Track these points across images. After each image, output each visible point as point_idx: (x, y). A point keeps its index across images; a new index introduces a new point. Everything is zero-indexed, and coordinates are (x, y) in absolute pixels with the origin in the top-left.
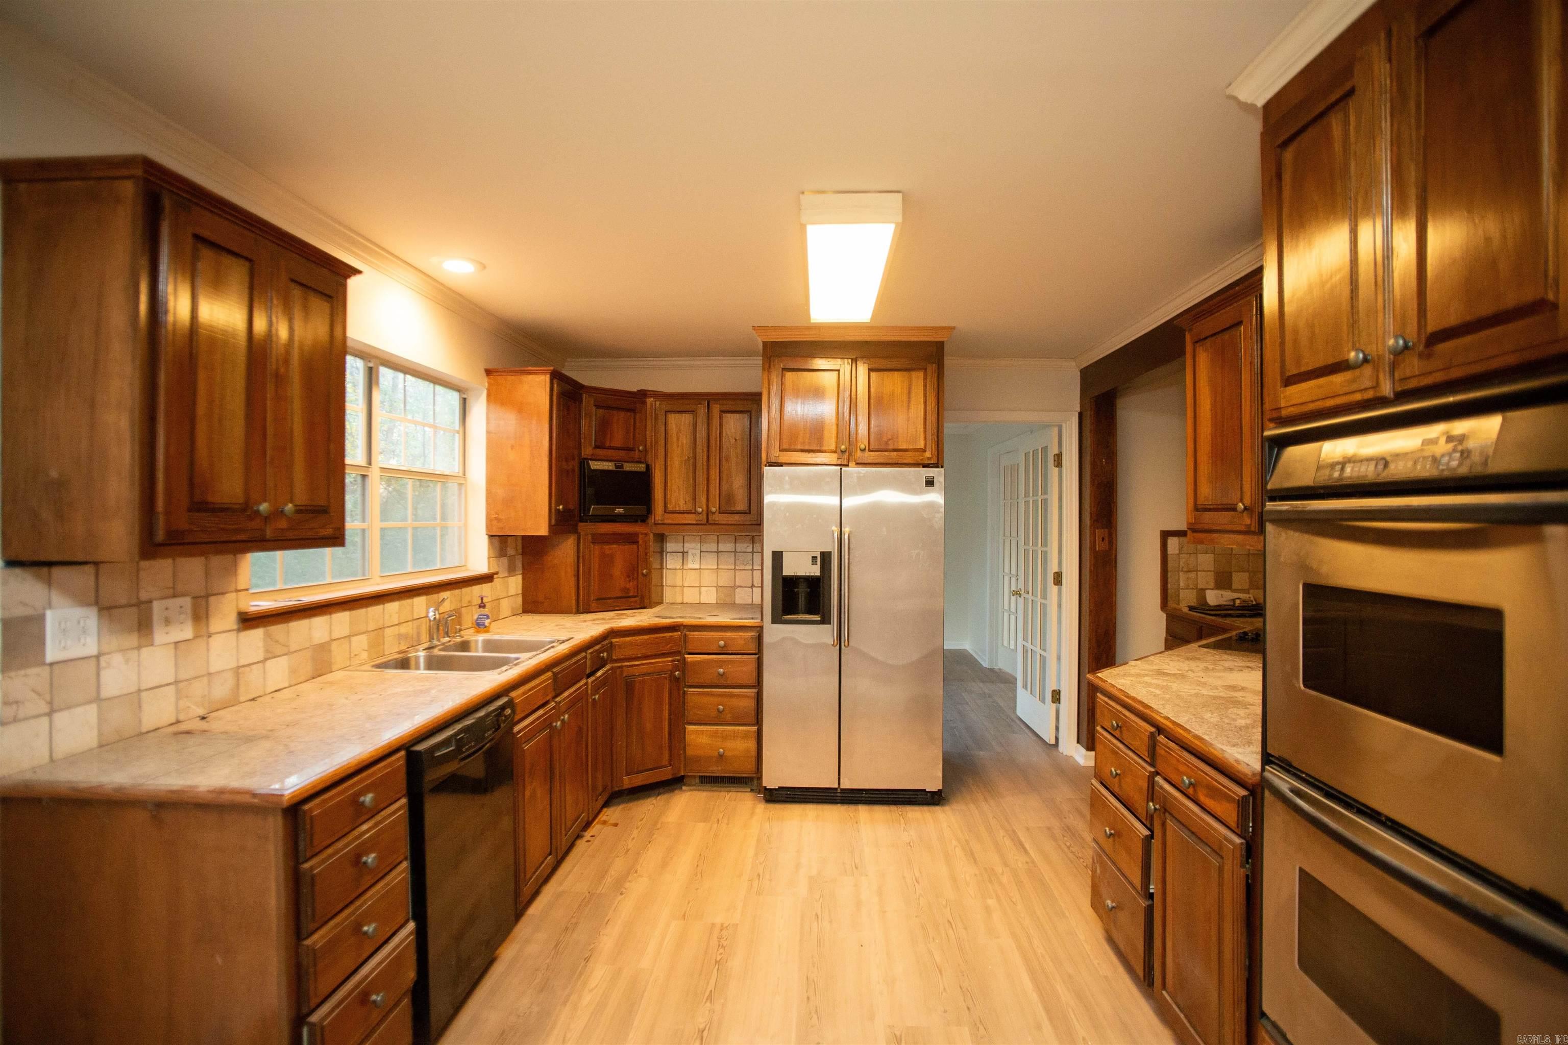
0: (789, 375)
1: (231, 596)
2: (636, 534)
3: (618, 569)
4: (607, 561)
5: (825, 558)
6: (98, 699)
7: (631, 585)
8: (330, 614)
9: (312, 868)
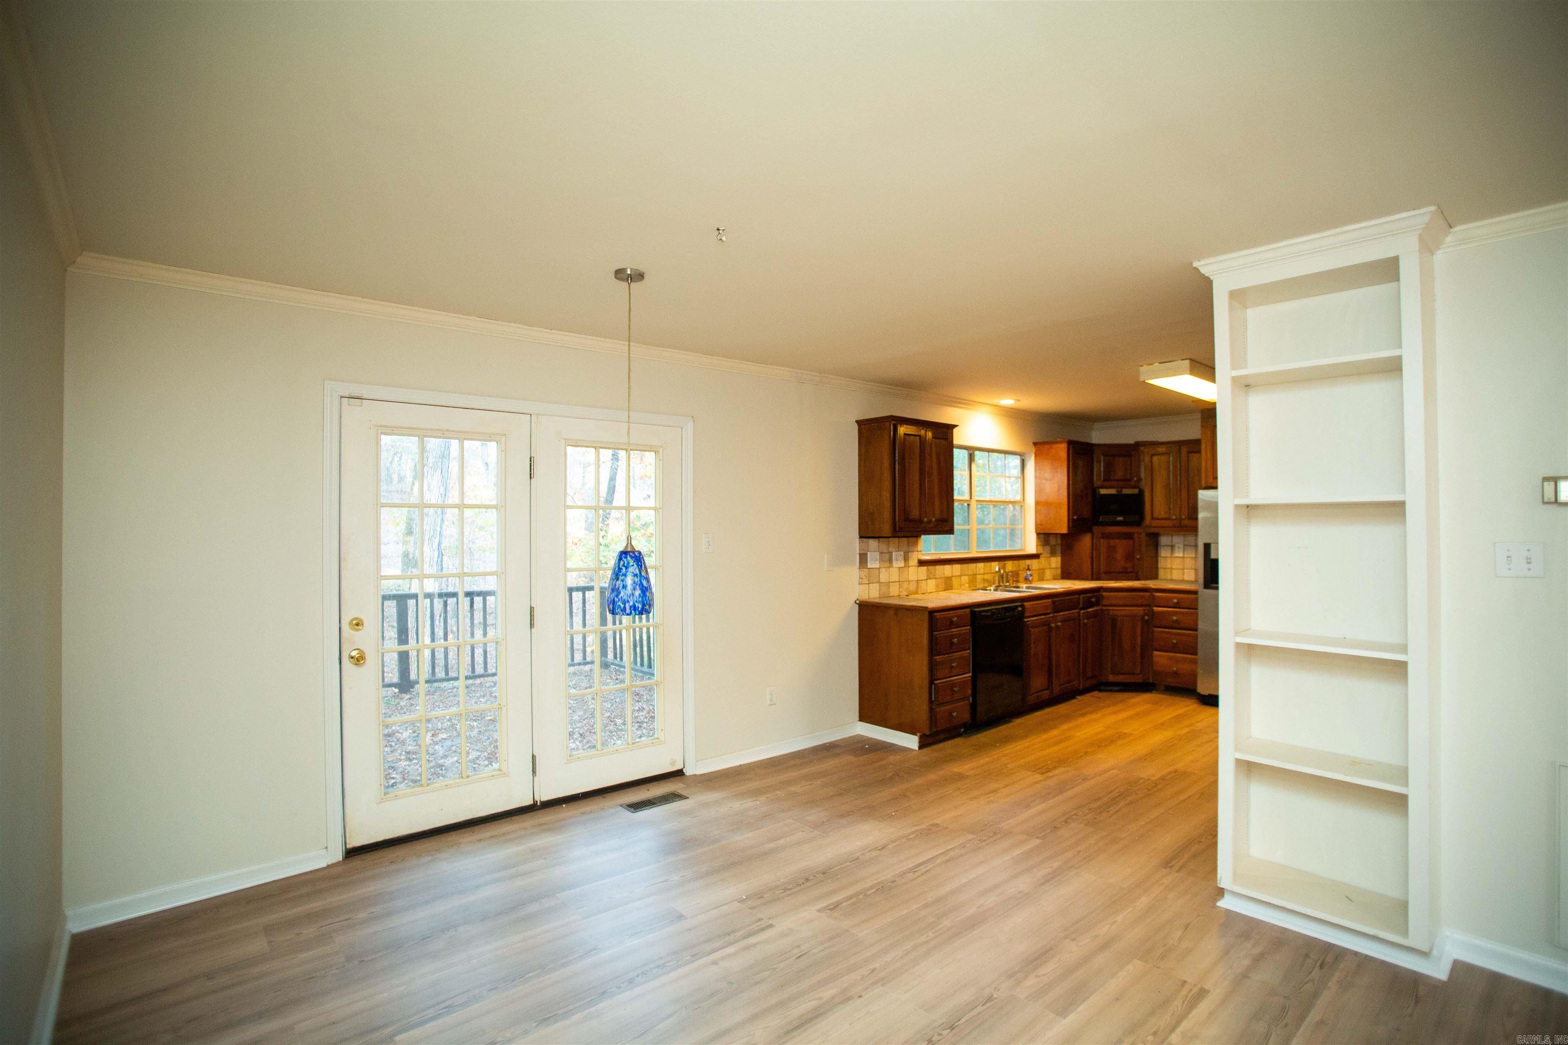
1: (916, 553)
2: (1133, 534)
3: (1120, 555)
4: (1112, 549)
7: (1128, 565)
8: (952, 564)
9: (937, 635)
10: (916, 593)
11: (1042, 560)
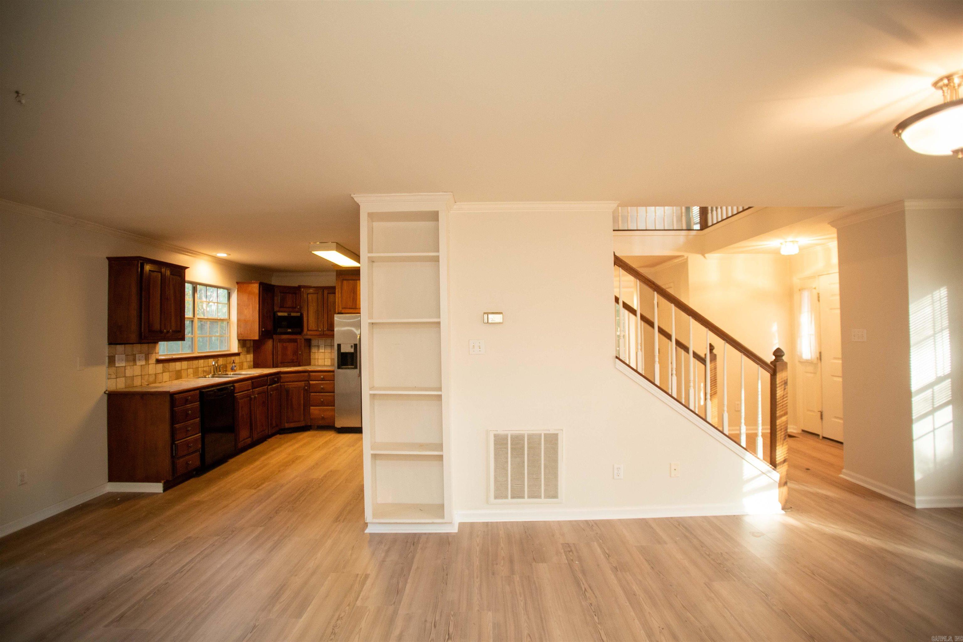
0: (345, 282)
1: (154, 354)
2: (296, 339)
3: (289, 352)
4: (285, 349)
5: (356, 345)
6: (125, 377)
7: (294, 358)
8: (181, 362)
9: (176, 411)
10: (155, 382)
11: (242, 356)
